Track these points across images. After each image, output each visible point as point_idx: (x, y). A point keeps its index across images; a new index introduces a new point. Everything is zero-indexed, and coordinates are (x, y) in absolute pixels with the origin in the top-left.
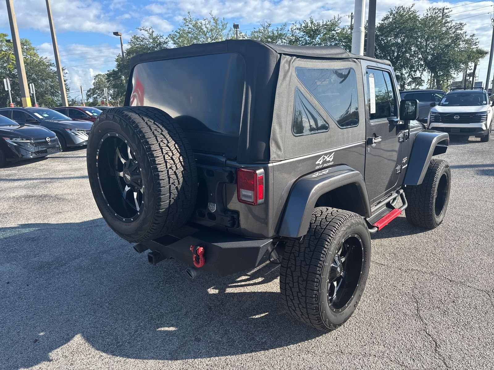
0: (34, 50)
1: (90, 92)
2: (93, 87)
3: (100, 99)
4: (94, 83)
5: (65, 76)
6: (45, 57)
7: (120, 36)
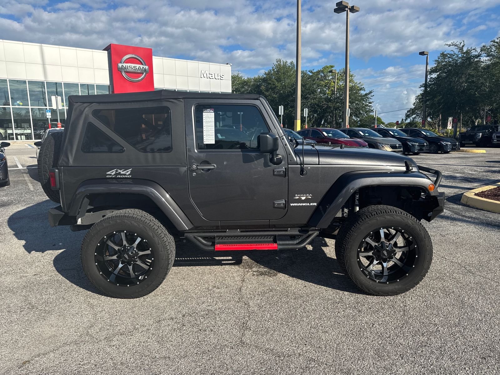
0: (352, 77)
1: (410, 112)
2: (413, 107)
3: (419, 119)
4: (415, 103)
5: (372, 99)
6: (359, 82)
7: (427, 56)
